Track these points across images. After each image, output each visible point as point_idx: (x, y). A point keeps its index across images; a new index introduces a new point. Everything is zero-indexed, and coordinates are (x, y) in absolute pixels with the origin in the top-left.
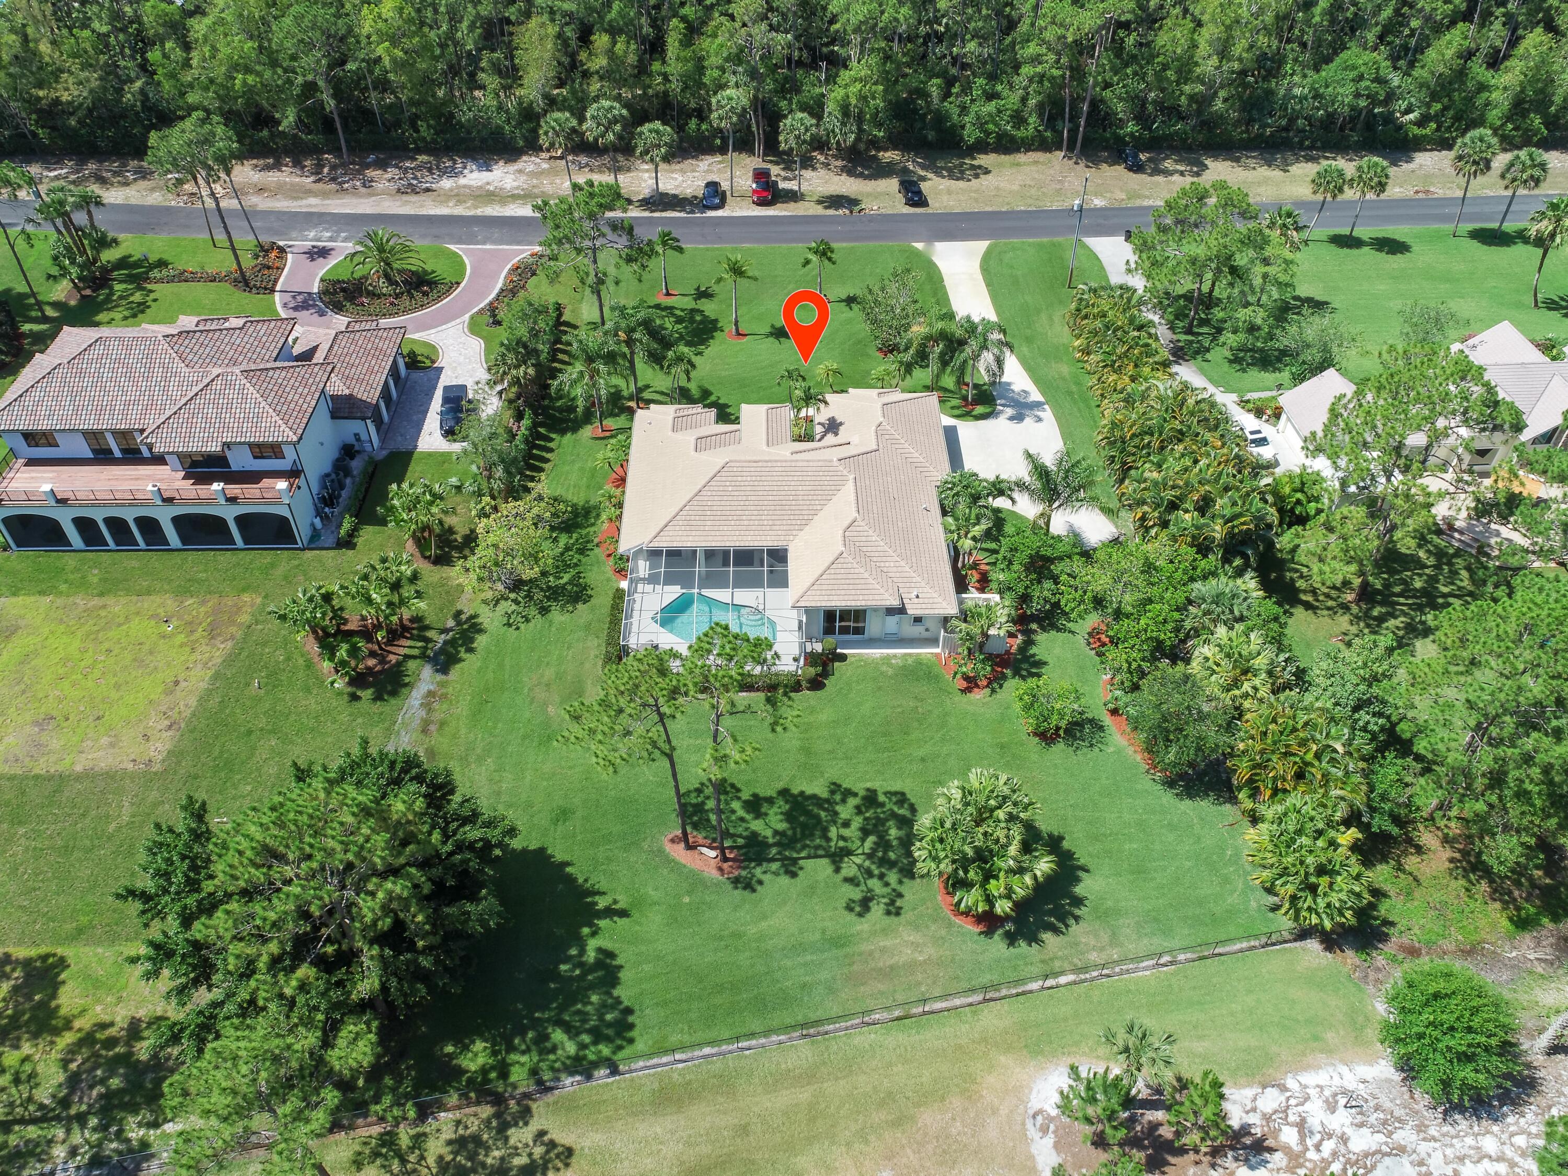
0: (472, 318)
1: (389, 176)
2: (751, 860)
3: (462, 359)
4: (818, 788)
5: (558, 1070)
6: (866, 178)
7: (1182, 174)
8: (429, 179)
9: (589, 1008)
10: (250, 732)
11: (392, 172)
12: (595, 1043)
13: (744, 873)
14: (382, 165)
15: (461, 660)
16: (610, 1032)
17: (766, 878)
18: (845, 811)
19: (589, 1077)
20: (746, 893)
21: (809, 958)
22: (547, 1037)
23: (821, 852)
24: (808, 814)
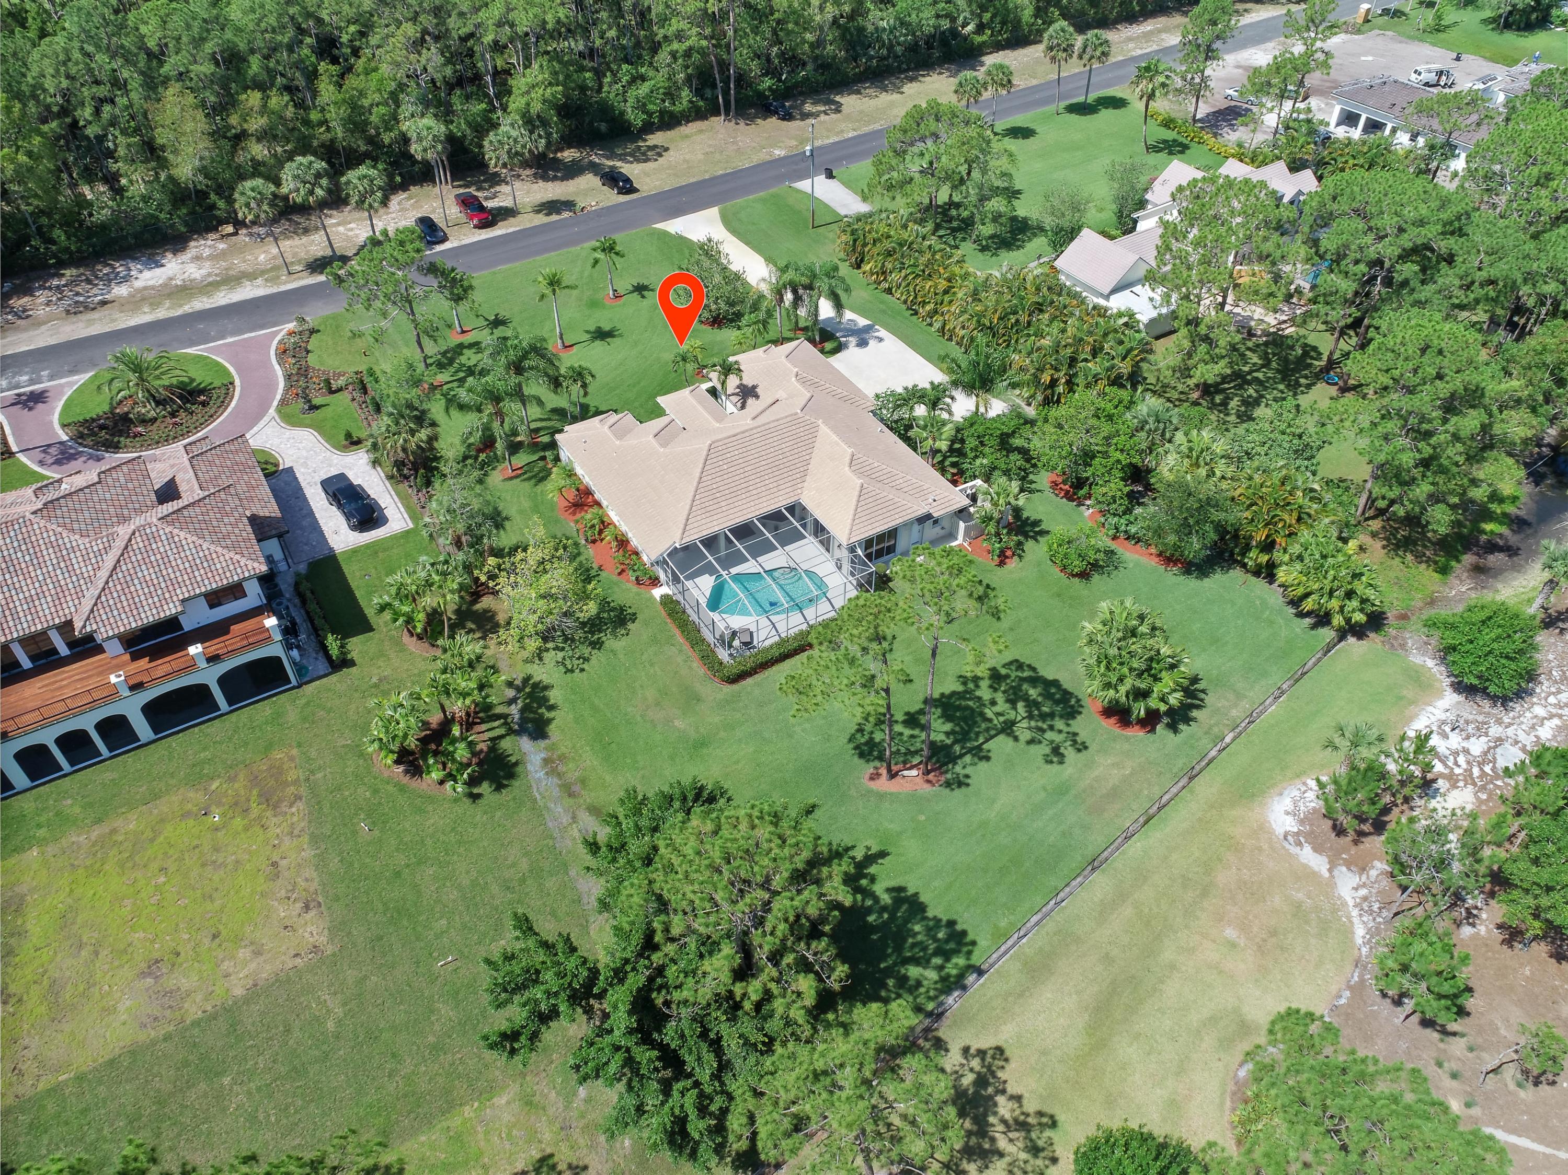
0: (278, 411)
1: (42, 300)
2: (946, 764)
3: (304, 453)
4: (951, 686)
5: (936, 997)
6: (563, 179)
7: (825, 113)
8: (95, 291)
9: (919, 938)
10: (398, 874)
11: (42, 296)
12: (948, 960)
13: (949, 776)
14: (27, 291)
15: (549, 721)
16: (952, 945)
17: (968, 771)
18: (985, 693)
19: (964, 988)
20: (964, 789)
21: (1050, 812)
22: (905, 978)
23: (993, 732)
24: (959, 708)
